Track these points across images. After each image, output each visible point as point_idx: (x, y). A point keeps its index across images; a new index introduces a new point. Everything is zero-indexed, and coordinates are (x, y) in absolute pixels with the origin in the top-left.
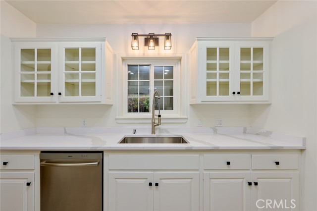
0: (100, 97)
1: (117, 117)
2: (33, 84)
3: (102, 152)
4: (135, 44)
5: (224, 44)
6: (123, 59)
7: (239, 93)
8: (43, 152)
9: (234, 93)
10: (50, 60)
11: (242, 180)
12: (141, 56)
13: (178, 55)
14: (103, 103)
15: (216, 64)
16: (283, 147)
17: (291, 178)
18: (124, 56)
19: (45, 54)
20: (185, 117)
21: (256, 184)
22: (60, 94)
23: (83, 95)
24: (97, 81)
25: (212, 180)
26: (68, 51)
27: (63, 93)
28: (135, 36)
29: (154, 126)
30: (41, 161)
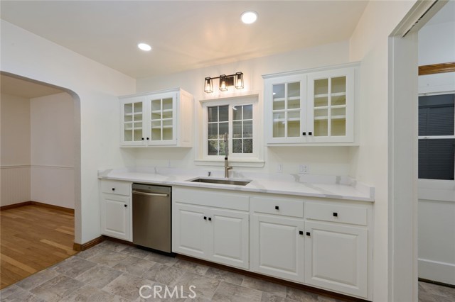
0: (177, 140)
1: (196, 160)
2: (131, 131)
3: (171, 187)
4: (208, 88)
5: (293, 79)
6: (202, 103)
7: (310, 134)
8: (135, 183)
9: (304, 134)
10: (141, 111)
11: (294, 228)
12: (217, 97)
13: (255, 93)
14: (178, 146)
15: (284, 101)
16: (342, 197)
17: (357, 235)
18: (202, 99)
19: (139, 106)
20: (262, 161)
21: (308, 234)
22: (148, 139)
23: (164, 139)
24: (174, 126)
25: (262, 224)
26: (153, 102)
27: (150, 138)
28: (208, 80)
29: (228, 169)
30: (133, 189)
